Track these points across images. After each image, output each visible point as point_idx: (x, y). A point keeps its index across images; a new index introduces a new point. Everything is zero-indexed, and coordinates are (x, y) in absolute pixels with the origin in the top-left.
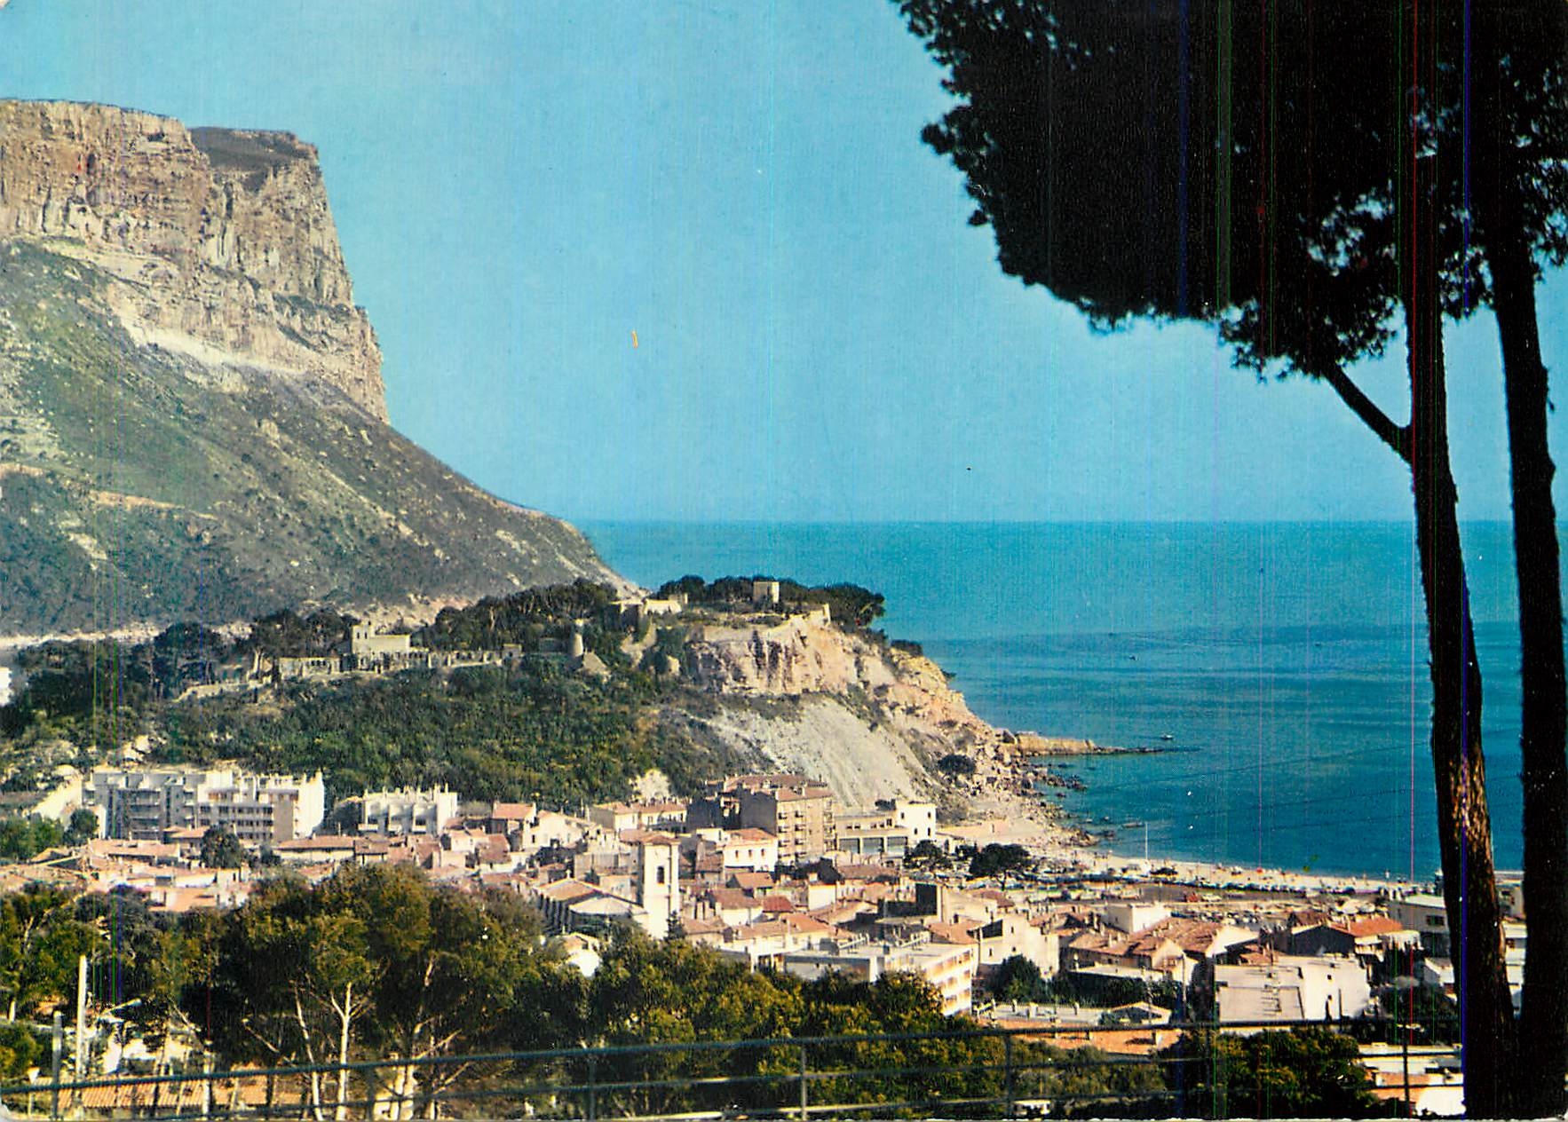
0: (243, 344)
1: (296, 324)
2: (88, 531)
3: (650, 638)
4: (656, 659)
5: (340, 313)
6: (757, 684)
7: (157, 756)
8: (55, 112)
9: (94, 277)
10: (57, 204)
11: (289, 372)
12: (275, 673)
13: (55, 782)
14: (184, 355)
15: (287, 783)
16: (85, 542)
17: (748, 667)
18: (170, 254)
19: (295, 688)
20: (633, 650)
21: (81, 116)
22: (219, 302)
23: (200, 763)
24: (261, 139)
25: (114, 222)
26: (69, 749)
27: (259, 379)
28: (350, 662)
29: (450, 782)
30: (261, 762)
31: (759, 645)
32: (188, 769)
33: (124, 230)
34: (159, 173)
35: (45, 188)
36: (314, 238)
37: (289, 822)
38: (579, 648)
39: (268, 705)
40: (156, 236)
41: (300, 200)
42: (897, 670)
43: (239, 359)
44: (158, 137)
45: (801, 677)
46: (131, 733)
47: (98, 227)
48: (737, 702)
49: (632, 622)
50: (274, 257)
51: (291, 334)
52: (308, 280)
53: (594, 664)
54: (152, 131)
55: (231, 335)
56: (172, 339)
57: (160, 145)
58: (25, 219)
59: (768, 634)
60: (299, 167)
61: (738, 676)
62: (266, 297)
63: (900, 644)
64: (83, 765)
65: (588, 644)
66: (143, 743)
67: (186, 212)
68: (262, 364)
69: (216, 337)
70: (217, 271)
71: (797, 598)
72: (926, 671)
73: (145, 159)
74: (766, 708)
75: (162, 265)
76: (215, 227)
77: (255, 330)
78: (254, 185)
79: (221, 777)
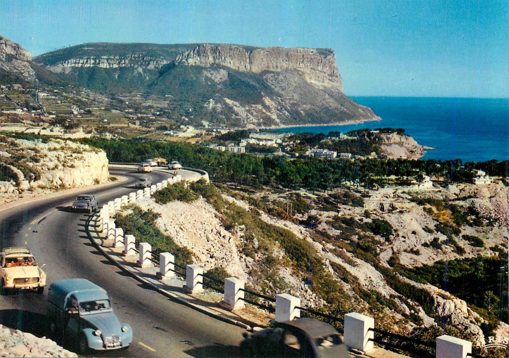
0: (323, 82)
1: (330, 78)
2: (302, 110)
3: (374, 136)
4: (375, 139)
5: (337, 76)
6: (387, 142)
7: (318, 148)
8: (299, 49)
9: (303, 73)
10: (298, 63)
11: (329, 86)
12: (331, 139)
13: (308, 150)
14: (315, 84)
15: (333, 152)
16: (302, 112)
17: (386, 140)
18: (314, 69)
19: (333, 141)
20: (372, 137)
21: (302, 49)
22: (320, 76)
23: (323, 149)
24: (326, 50)
25: (306, 65)
26: (310, 147)
27: (325, 87)
28: (339, 138)
29: (350, 153)
30: (329, 149)
31: (387, 137)
32: (322, 150)
33: (307, 66)
34: (313, 58)
35: (297, 60)
36: (333, 65)
37: (333, 156)
38: (366, 137)
39: (330, 143)
40: (312, 66)
41: (331, 60)
42: (407, 139)
43: (322, 84)
44: (312, 52)
45: (392, 141)
46: (315, 146)
47: (304, 65)
48: (384, 144)
49: (372, 134)
50: (328, 68)
51: (330, 80)
52: (332, 71)
53: (368, 139)
54: (311, 51)
55: (321, 80)
56: (313, 82)
57: (312, 53)
58: (294, 65)
59: (388, 136)
60: (332, 54)
61: (385, 141)
62: (326, 75)
63: (408, 136)
64: (311, 149)
65: (367, 137)
66: (317, 146)
67: (316, 63)
68: (326, 85)
69: (319, 81)
70: (320, 71)
71: (393, 131)
72: (411, 139)
73: (310, 55)
74: (387, 145)
75: (312, 70)
76: (319, 65)
77: (325, 80)
78: (325, 57)
79: (326, 151)
